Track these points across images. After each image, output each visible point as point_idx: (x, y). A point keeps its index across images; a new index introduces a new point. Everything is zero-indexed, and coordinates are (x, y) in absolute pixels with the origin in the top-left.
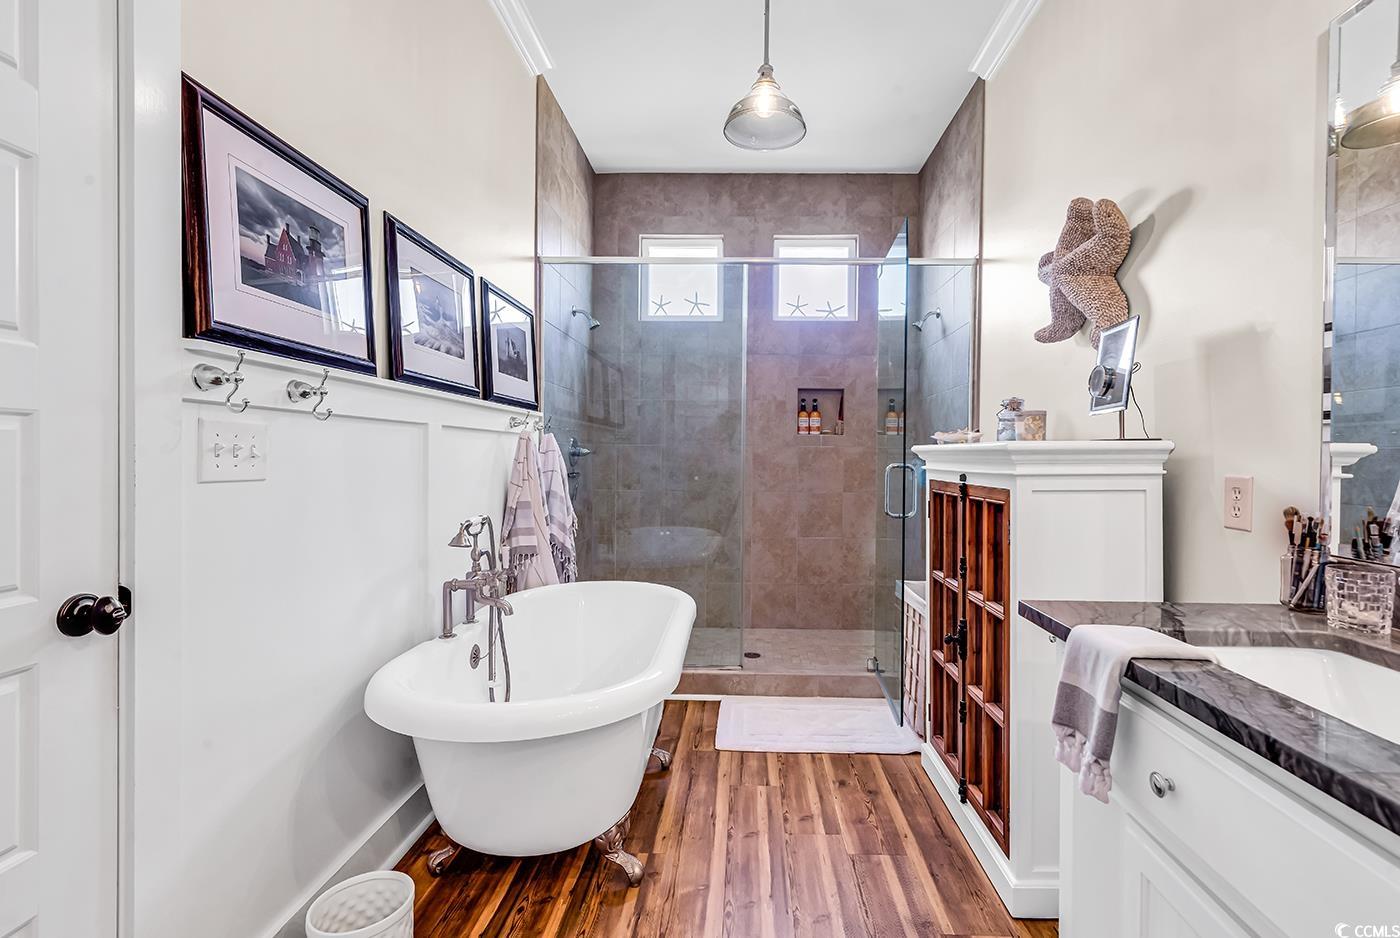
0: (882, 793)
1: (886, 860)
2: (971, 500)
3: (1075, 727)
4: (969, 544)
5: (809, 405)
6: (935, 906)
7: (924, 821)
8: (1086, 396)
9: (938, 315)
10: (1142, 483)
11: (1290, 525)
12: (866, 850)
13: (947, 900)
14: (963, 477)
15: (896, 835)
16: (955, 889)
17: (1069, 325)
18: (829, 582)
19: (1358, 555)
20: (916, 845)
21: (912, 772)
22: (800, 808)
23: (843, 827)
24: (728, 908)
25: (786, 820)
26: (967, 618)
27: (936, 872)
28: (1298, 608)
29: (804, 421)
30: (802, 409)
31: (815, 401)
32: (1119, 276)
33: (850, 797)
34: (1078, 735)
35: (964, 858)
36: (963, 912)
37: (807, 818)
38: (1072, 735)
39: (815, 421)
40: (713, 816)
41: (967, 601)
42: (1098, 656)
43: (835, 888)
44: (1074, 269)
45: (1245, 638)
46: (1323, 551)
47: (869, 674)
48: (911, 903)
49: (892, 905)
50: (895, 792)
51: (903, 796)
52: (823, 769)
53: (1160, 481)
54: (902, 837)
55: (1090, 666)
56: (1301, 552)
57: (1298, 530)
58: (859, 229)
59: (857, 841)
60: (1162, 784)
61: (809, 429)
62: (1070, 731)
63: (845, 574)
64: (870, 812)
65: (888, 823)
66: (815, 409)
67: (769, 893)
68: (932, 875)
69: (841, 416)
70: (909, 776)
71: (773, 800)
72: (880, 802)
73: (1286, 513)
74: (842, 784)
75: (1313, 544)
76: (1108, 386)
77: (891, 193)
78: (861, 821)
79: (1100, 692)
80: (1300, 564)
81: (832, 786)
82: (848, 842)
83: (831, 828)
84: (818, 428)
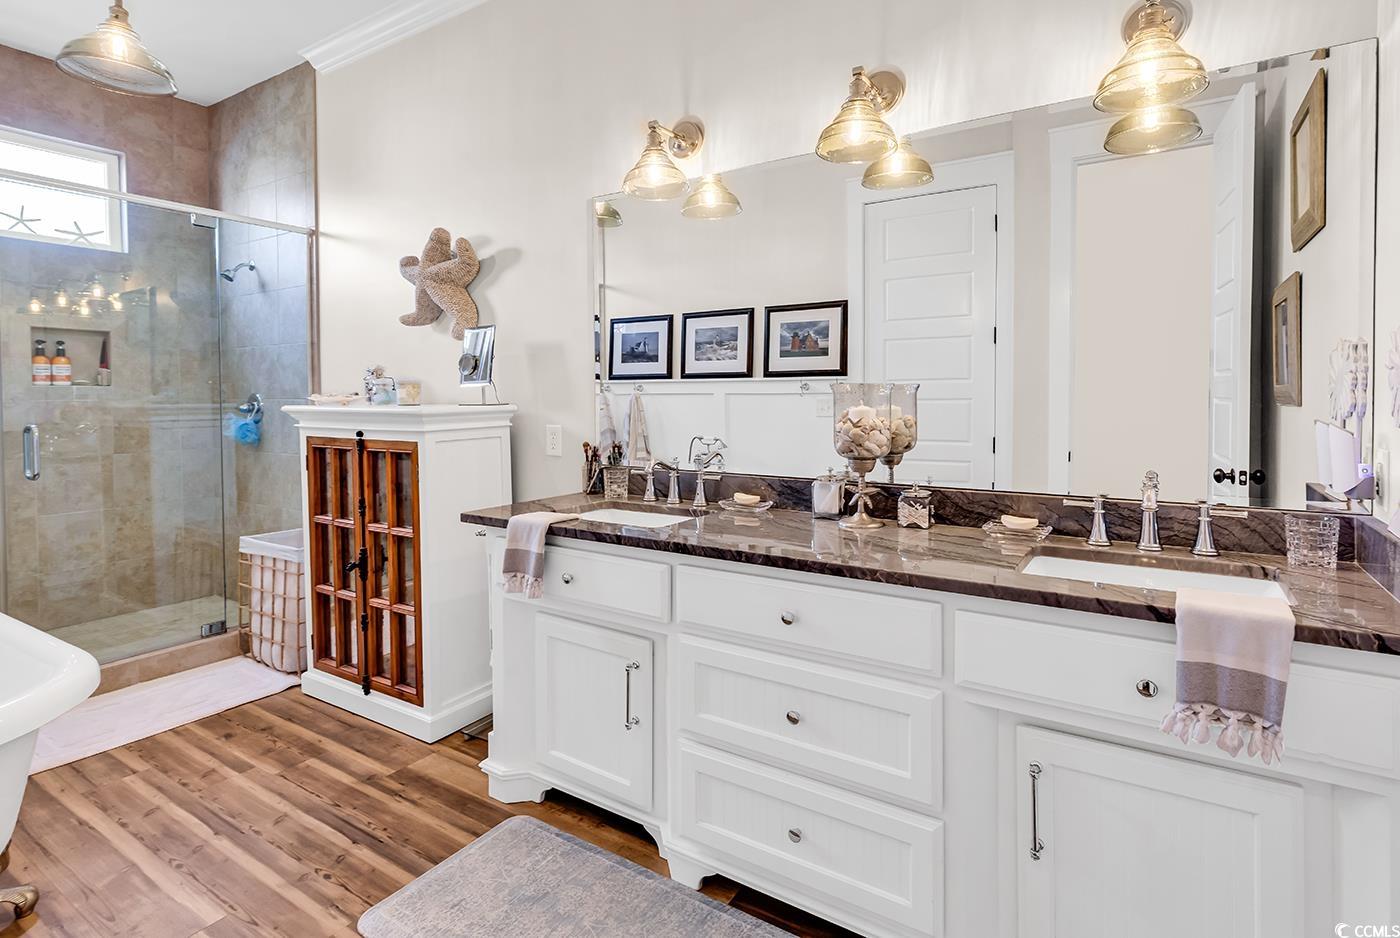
0: (275, 726)
1: (313, 762)
2: (369, 452)
3: (517, 571)
4: (368, 486)
5: (50, 348)
6: (371, 766)
7: (330, 726)
8: (456, 373)
9: (252, 268)
10: (498, 432)
11: (586, 451)
12: (289, 764)
13: (377, 759)
14: (360, 434)
15: (310, 744)
16: (381, 750)
17: (430, 316)
18: (94, 563)
19: (611, 463)
20: (332, 742)
21: (295, 701)
22: (196, 772)
23: (253, 762)
24: (175, 863)
25: (184, 785)
26: (367, 546)
27: (360, 748)
28: (591, 493)
29: (42, 367)
30: (38, 353)
31: (60, 343)
32: (470, 289)
33: (245, 741)
34: (518, 574)
35: (377, 732)
36: (395, 758)
37: (207, 774)
38: (515, 576)
39: (62, 368)
40: (81, 823)
41: (367, 533)
42: (531, 529)
43: (278, 799)
44: (440, 279)
45: (579, 509)
46: (600, 464)
47: (204, 641)
48: (351, 773)
49: (337, 782)
50: (290, 720)
51: (299, 719)
52: (196, 735)
53: (508, 430)
54: (318, 744)
55: (525, 535)
56: (591, 464)
57: (590, 453)
58: (125, 146)
59: (274, 763)
60: (567, 577)
61: (52, 378)
62: (513, 574)
63: (118, 549)
64: (275, 742)
65: (297, 741)
66: (61, 353)
67: (211, 832)
68: (358, 751)
69: (104, 362)
70: (295, 705)
71: (155, 780)
72: (277, 731)
73: (584, 446)
74: (228, 736)
75: (596, 460)
76: (473, 367)
77: (171, 118)
78: (269, 750)
79: (535, 546)
80: (591, 470)
81: (218, 742)
82: (269, 769)
83: (241, 767)
84: (68, 378)
